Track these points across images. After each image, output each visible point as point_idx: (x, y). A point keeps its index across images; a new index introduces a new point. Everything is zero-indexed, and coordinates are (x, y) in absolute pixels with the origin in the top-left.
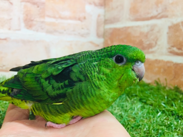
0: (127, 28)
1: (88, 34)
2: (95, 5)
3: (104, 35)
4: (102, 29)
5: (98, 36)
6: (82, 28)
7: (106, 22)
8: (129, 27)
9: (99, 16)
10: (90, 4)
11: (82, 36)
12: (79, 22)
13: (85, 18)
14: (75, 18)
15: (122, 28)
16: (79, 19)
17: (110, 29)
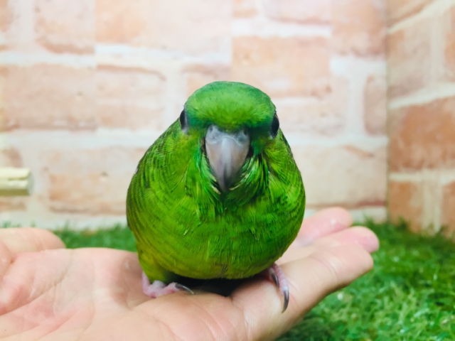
0: (441, 102)
1: (339, 127)
2: (358, 53)
3: (387, 128)
4: (380, 113)
5: (370, 130)
6: (323, 115)
7: (392, 92)
8: (446, 100)
9: (370, 79)
10: (343, 53)
11: (323, 132)
12: (313, 101)
13: (328, 90)
14: (302, 93)
15: (431, 104)
16: (314, 94)
17: (403, 109)
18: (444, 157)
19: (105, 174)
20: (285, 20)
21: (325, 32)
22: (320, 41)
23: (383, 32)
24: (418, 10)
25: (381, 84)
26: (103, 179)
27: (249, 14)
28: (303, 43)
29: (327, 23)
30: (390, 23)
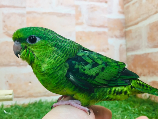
2: (117, 37)
3: (127, 62)
4: (124, 57)
7: (128, 50)
8: (149, 54)
9: (121, 45)
10: (112, 37)
13: (108, 49)
15: (143, 55)
17: (132, 55)
18: (149, 73)
19: (30, 82)
20: (93, 26)
21: (106, 30)
22: (104, 33)
23: (124, 30)
24: (137, 24)
25: (124, 47)
26: (30, 84)
27: (81, 24)
28: (99, 34)
29: (106, 27)
30: (127, 27)
